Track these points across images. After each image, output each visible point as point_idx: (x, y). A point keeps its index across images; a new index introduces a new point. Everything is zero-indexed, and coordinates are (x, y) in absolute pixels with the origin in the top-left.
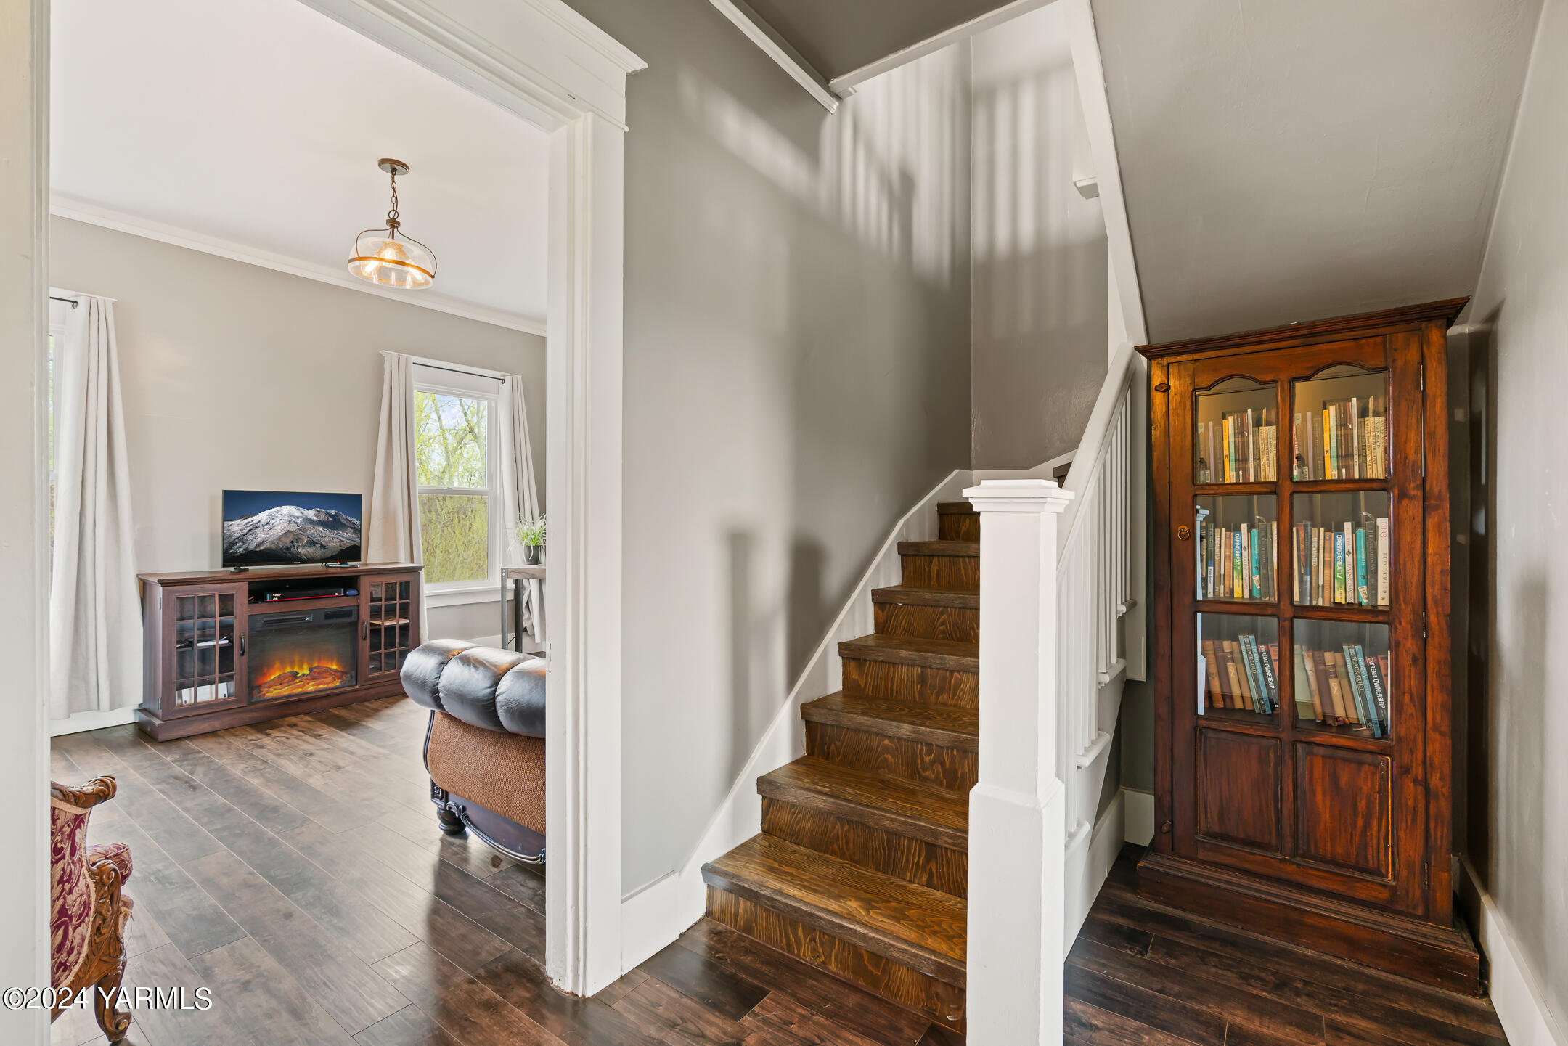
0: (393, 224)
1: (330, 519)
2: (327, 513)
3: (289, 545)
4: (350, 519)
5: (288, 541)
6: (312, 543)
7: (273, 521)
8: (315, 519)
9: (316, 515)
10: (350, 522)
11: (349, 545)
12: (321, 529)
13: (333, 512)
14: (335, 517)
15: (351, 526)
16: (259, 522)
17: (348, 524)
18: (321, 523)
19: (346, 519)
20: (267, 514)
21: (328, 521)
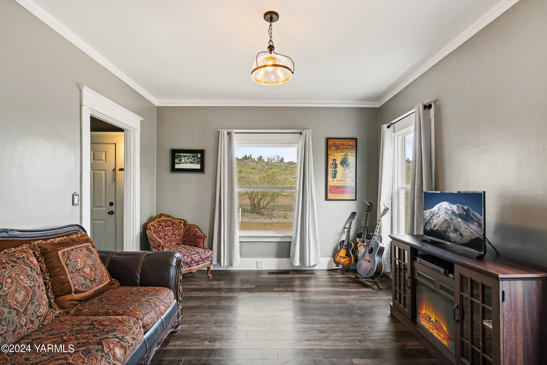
0: (271, 48)
1: (465, 213)
2: (463, 207)
3: (446, 229)
4: (477, 214)
5: (445, 225)
6: (456, 230)
7: (439, 212)
8: (457, 212)
9: (458, 210)
10: (476, 216)
11: (475, 237)
12: (460, 220)
13: (466, 207)
14: (467, 211)
15: (476, 220)
16: (434, 212)
17: (474, 218)
18: (460, 216)
19: (473, 214)
20: (437, 207)
21: (463, 215)
